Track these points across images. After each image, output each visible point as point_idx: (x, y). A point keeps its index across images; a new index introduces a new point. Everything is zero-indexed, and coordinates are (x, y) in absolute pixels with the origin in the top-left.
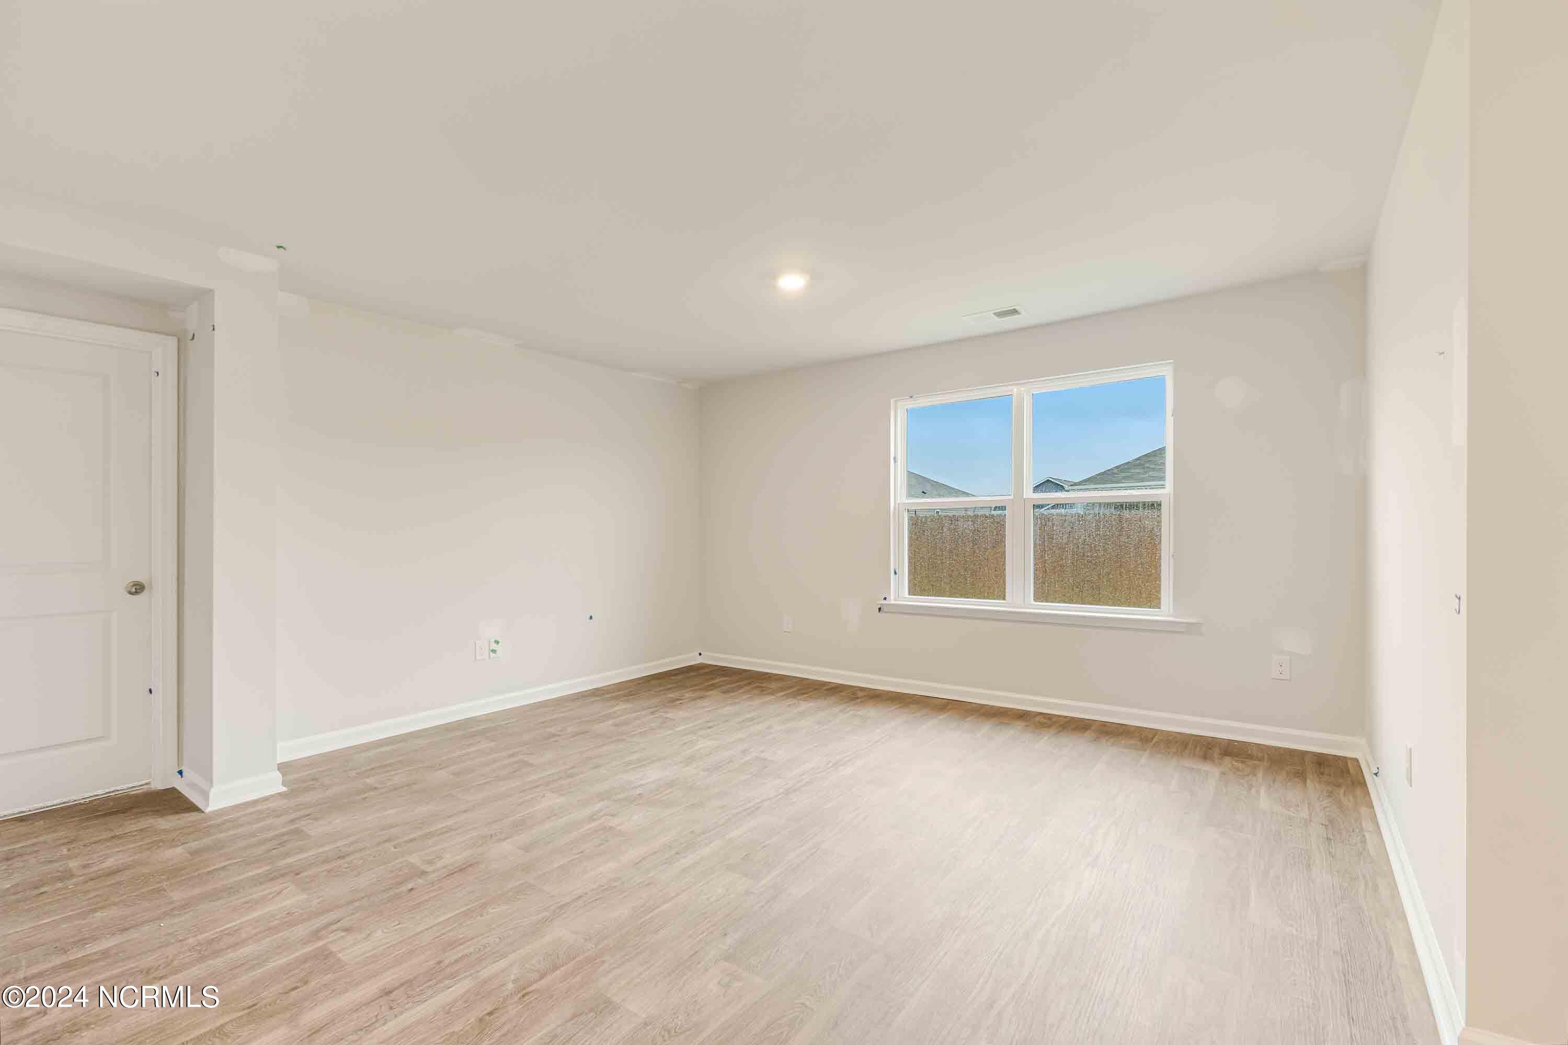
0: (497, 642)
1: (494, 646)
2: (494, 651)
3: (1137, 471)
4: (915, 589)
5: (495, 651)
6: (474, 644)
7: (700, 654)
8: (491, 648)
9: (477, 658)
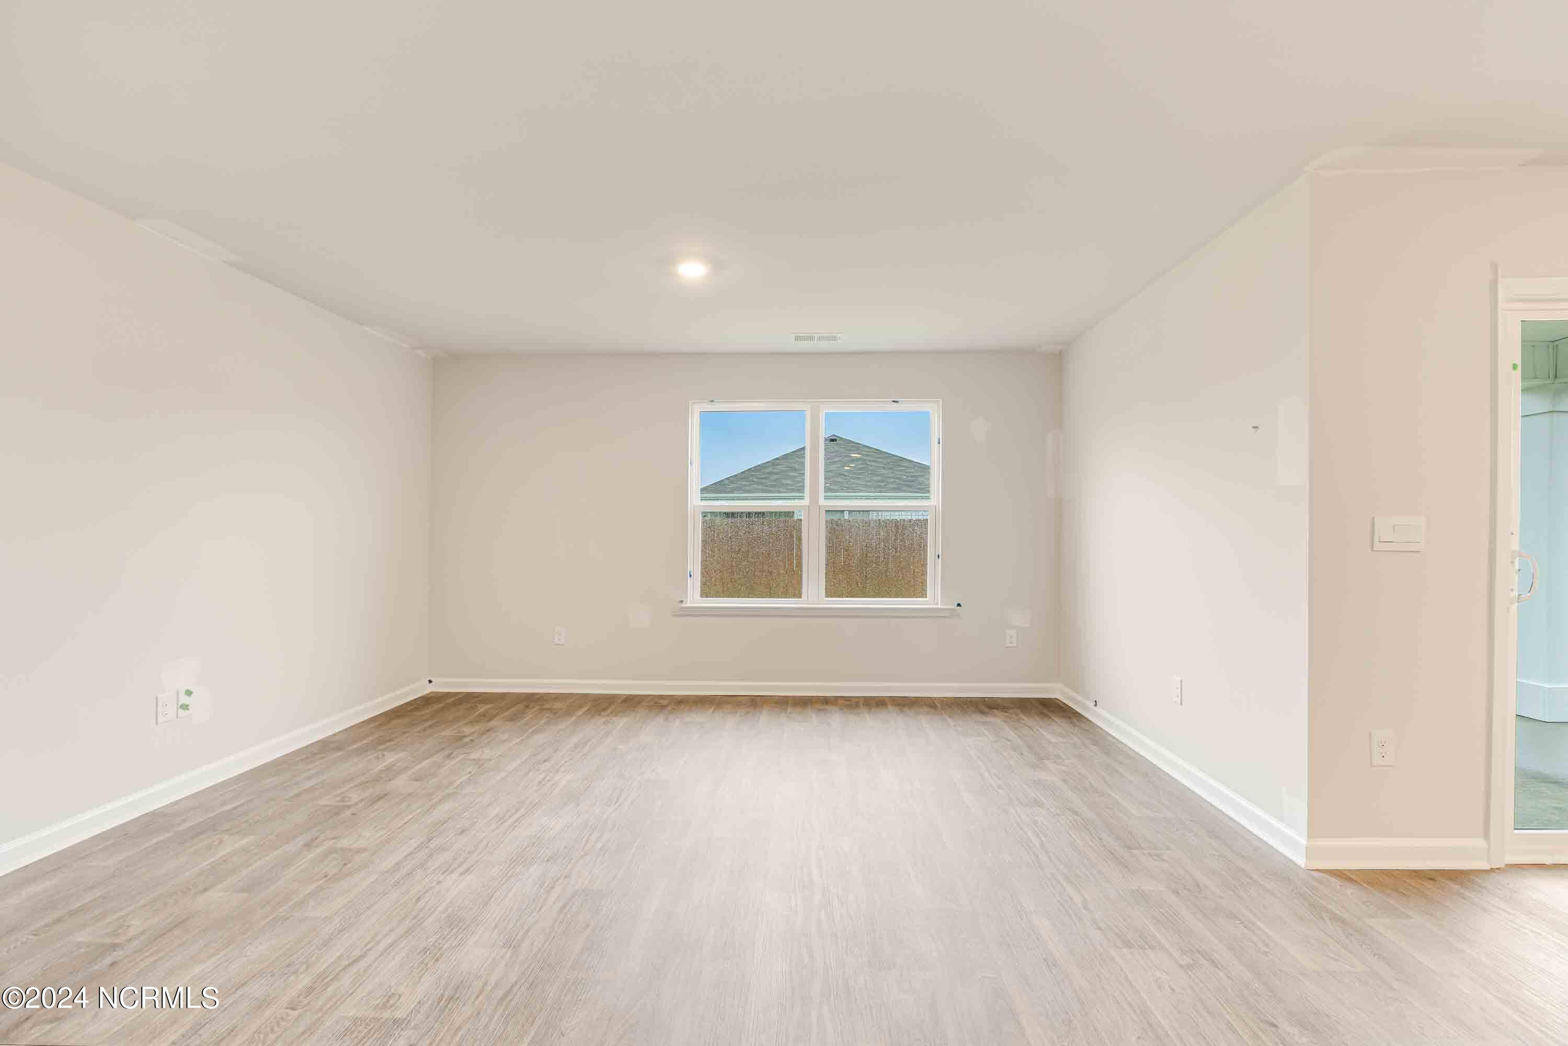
0: (189, 693)
1: (184, 700)
2: (185, 707)
3: (744, 483)
4: (705, 594)
5: (188, 706)
6: (155, 699)
7: (430, 682)
8: (180, 704)
9: (159, 720)
